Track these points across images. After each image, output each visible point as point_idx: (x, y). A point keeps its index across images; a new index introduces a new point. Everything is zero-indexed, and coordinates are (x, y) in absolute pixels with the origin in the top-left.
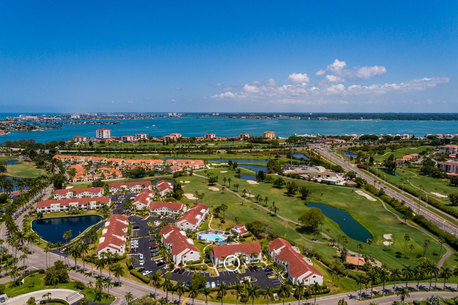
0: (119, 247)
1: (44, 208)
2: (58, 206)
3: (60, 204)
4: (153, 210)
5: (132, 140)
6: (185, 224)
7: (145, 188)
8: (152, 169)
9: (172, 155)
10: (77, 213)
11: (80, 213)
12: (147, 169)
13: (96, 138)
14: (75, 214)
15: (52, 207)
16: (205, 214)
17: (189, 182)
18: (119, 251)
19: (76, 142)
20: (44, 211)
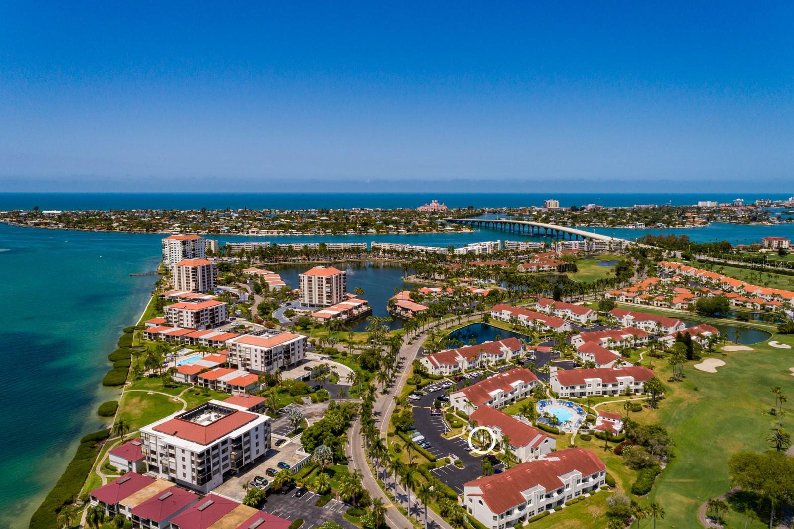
0: (438, 364)
1: (496, 313)
2: (508, 315)
3: (527, 317)
8: (773, 310)
10: (518, 330)
11: (521, 330)
15: (503, 314)
16: (627, 386)
17: (788, 347)
18: (436, 368)
19: (765, 248)
20: (496, 317)
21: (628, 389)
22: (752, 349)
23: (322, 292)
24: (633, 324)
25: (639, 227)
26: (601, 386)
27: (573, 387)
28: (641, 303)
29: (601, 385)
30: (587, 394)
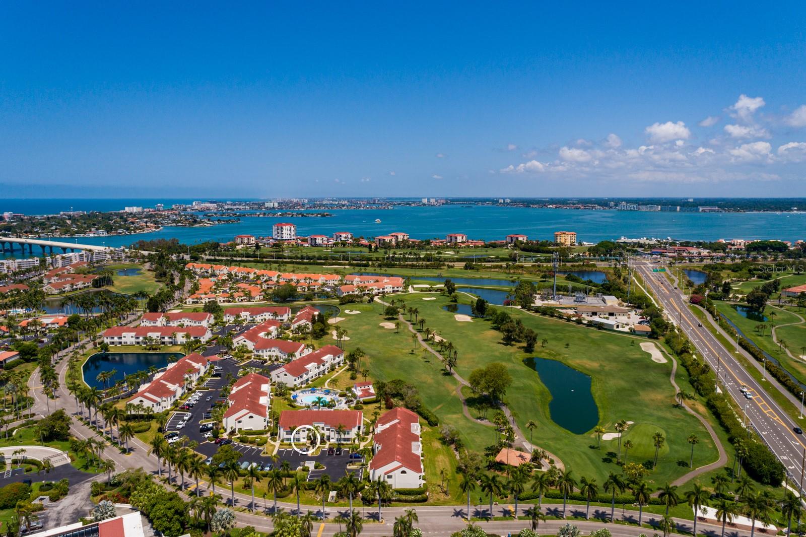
0: (159, 400)
1: (113, 338)
2: (132, 337)
3: (135, 333)
4: (258, 351)
5: (325, 242)
6: (282, 375)
7: (277, 318)
8: (316, 290)
9: (370, 269)
10: (156, 349)
11: (160, 349)
12: (309, 290)
13: (272, 239)
14: (153, 349)
15: (125, 337)
16: (330, 363)
17: (358, 312)
19: (239, 245)
20: (113, 343)
22: (343, 319)
24: (252, 319)
25: (101, 235)
27: (301, 377)
28: (224, 301)
29: (317, 367)
30: (310, 380)
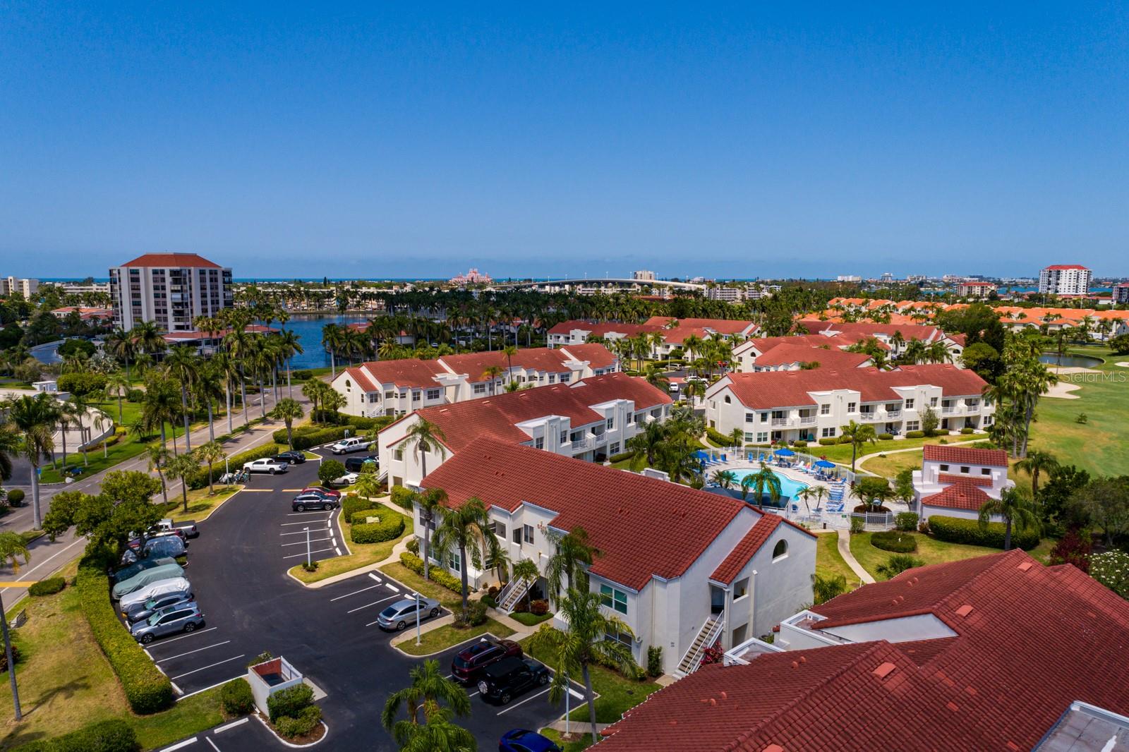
0: (379, 387)
6: (719, 400)
16: (924, 410)
18: (374, 398)
21: (930, 419)
22: (1095, 371)
23: (165, 304)
26: (857, 413)
27: (779, 415)
29: (857, 407)
30: (819, 435)
